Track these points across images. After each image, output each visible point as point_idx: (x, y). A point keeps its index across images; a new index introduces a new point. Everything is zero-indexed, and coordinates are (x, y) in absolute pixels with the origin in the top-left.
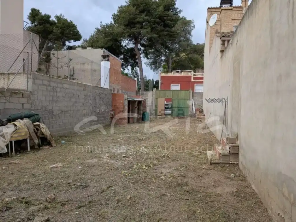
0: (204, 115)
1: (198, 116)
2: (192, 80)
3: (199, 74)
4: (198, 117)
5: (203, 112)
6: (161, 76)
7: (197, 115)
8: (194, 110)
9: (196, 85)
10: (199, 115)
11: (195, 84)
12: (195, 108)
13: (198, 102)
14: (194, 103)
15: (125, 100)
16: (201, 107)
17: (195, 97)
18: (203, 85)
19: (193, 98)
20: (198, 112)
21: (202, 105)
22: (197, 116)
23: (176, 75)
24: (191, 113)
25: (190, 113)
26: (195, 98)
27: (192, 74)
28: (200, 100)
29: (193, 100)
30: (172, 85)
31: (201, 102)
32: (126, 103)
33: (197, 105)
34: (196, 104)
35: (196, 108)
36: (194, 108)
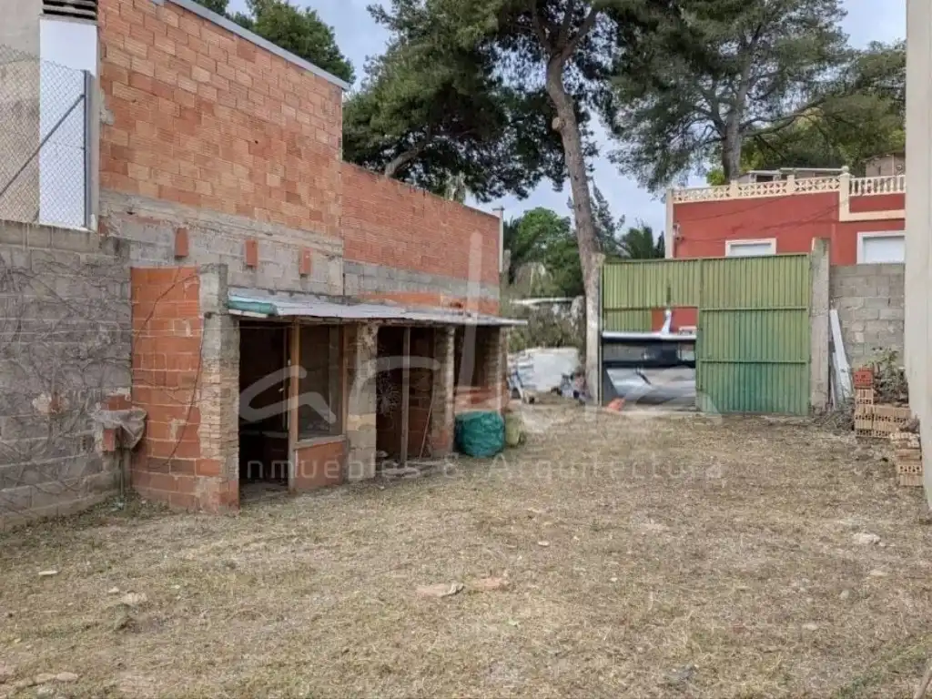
0: (914, 428)
1: (866, 425)
2: (845, 214)
3: (882, 182)
4: (868, 431)
5: (906, 392)
6: (676, 206)
7: (858, 413)
8: (844, 380)
9: (865, 239)
10: (871, 417)
11: (861, 235)
12: (846, 366)
13: (872, 328)
14: (844, 332)
15: (209, 315)
16: (893, 357)
17: (852, 294)
18: (902, 237)
19: (831, 306)
20: (870, 395)
21: (894, 348)
22: (859, 424)
23: (756, 196)
24: (824, 399)
25: (818, 398)
26: (847, 301)
27: (842, 184)
28: (886, 312)
29: (834, 313)
30: (733, 246)
31: (891, 329)
32: (217, 343)
33: (863, 345)
34: (859, 338)
35: (858, 365)
36: (841, 362)
